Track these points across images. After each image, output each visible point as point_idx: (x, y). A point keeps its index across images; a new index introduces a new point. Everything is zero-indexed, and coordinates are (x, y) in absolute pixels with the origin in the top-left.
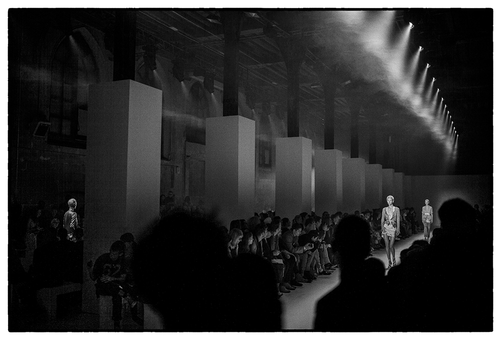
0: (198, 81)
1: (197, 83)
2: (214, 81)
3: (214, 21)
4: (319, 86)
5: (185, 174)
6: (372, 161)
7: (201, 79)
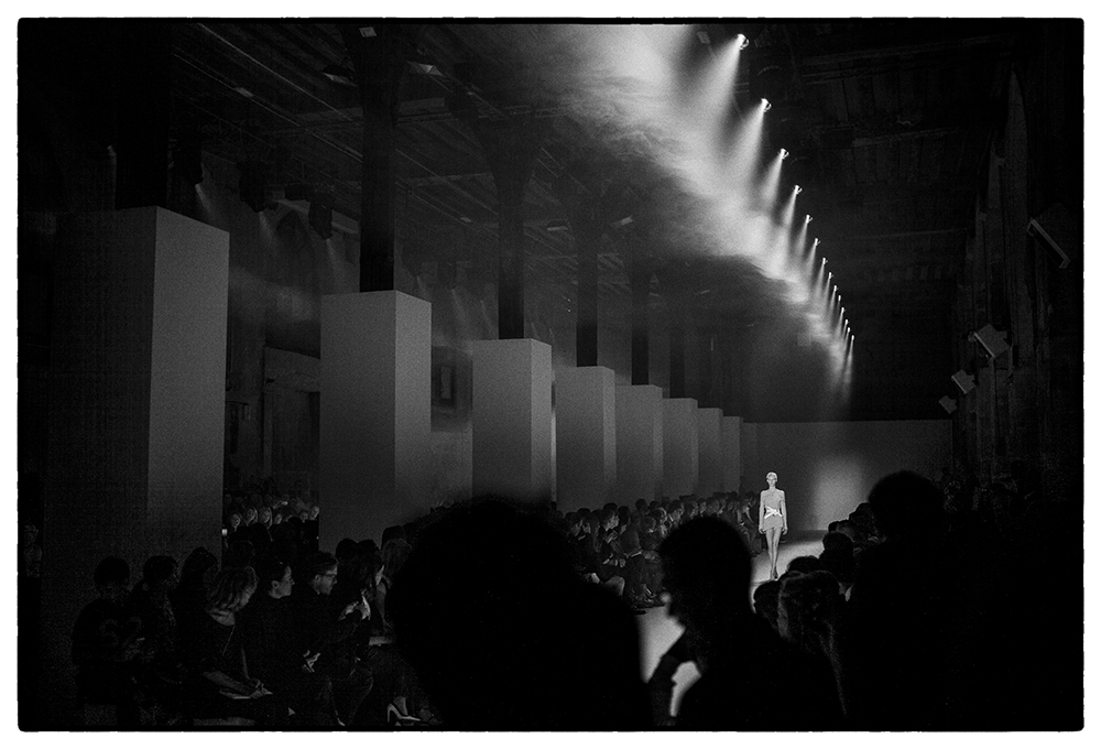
0: (293, 211)
1: (293, 215)
2: (333, 212)
3: (340, 80)
4: (564, 228)
5: (262, 422)
6: (676, 390)
7: (302, 208)
